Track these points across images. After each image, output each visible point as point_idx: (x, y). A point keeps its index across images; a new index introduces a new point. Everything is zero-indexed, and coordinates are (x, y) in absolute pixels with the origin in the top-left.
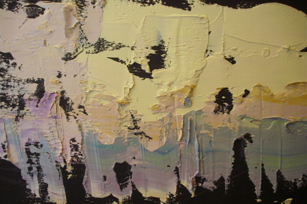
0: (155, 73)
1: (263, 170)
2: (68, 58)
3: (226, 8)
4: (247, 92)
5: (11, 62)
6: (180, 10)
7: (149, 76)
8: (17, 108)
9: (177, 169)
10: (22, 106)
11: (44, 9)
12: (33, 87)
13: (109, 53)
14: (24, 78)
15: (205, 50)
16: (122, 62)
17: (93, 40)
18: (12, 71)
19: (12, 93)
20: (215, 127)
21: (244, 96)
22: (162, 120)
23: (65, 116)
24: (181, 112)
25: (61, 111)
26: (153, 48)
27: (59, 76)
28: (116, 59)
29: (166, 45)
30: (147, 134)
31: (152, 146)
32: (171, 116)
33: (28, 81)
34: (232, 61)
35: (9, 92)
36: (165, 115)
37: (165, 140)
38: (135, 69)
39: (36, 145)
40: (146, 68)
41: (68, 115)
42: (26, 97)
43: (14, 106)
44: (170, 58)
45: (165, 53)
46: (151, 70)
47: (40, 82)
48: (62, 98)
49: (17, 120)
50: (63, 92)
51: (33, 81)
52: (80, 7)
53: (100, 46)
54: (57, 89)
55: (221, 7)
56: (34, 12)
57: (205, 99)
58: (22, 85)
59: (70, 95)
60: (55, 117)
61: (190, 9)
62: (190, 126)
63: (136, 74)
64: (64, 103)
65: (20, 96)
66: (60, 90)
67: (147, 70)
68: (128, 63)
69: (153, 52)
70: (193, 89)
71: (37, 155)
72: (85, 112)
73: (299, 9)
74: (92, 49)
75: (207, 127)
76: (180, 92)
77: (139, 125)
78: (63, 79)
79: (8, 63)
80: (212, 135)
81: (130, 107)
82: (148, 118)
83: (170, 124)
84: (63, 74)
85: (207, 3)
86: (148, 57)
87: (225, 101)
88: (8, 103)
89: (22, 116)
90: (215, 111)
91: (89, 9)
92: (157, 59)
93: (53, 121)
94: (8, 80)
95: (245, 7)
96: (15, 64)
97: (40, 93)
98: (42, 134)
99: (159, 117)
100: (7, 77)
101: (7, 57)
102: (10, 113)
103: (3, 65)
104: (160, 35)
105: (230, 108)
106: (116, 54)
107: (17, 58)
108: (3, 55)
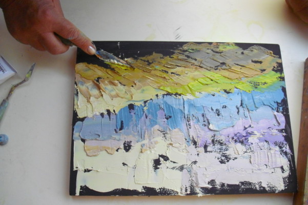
0: (157, 157)
1: (110, 118)
2: (195, 162)
3: (127, 189)
4: (117, 151)
5: (220, 160)
6: (147, 186)
7: (160, 156)
8: (215, 140)
9: (146, 118)
10: (213, 141)
11: (208, 184)
12: (209, 149)
13: (178, 165)
14: (213, 153)
15: (137, 168)
16: (172, 161)
17: (185, 170)
18: (219, 156)
19: (218, 146)
20: (131, 136)
21: (118, 149)
22: (154, 138)
23: (194, 138)
24: (146, 142)
25: (196, 140)
26: (158, 168)
27: (198, 154)
28: (174, 162)
29: (153, 170)
30: (159, 132)
31: (157, 127)
32: (150, 140)
33: (211, 152)
34: (124, 164)
35: (219, 146)
36: (153, 140)
37: (152, 129)
38: (166, 158)
39: (205, 125)
40: (161, 159)
41: (193, 138)
42: (212, 145)
43: (216, 141)
44: (151, 164)
45: (154, 166)
46: (159, 159)
47: (206, 151)
48: (196, 145)
49: (215, 135)
50: (196, 147)
51: (209, 152)
52: (192, 186)
53: (182, 168)
54: (199, 149)
55: (129, 189)
56: (212, 182)
57: (136, 147)
58: (214, 150)
59: (192, 146)
60: (198, 137)
61: (143, 187)
62: (142, 136)
63: (165, 156)
64: (195, 143)
65: (214, 145)
66: (197, 148)
67: (161, 158)
68: (169, 161)
69: (158, 166)
70: (141, 152)
71: (204, 121)
72: (186, 139)
73: (92, 190)
74: (185, 167)
75: (134, 136)
76: (146, 150)
77: (163, 135)
78: (197, 154)
79: (221, 159)
80: (132, 132)
82: (159, 139)
83: (150, 136)
84: (197, 155)
85: (135, 190)
86: (161, 164)
87: (127, 147)
88: (219, 142)
89: (212, 137)
90: (131, 142)
91: (188, 185)
92: (157, 163)
93: (199, 135)
94: (220, 152)
95: (117, 189)
96: (218, 159)
97: (206, 147)
98: (203, 130)
99: (155, 139)
100: (221, 153)
101: (222, 162)
102: (218, 138)
103: (223, 158)
104: (156, 174)
105: (124, 144)
106: (174, 165)
107: (217, 161)
108: (224, 163)
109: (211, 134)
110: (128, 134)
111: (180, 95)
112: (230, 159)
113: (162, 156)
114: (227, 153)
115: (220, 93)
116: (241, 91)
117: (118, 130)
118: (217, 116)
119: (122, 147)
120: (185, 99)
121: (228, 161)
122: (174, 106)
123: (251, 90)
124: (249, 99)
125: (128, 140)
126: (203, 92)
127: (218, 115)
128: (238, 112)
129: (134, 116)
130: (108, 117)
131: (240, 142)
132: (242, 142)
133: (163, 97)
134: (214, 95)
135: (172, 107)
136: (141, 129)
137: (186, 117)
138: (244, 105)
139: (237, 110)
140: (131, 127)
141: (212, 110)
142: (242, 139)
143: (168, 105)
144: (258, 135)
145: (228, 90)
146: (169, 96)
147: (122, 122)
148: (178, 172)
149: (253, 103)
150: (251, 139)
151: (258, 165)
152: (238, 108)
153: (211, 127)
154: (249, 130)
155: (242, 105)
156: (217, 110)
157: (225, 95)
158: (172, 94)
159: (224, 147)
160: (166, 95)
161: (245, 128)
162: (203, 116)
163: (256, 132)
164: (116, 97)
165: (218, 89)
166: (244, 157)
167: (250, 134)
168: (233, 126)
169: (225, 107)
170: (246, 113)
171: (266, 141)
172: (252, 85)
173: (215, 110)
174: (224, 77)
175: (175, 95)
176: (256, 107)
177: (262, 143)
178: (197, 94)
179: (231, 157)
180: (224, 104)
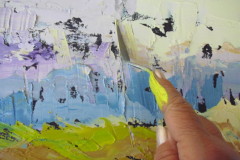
1: (231, 93)
4: (220, 47)
5: (80, 24)
7: (164, 35)
8: (83, 52)
9: (181, 90)
10: (87, 50)
12: (95, 39)
13: (141, 21)
14: (89, 33)
15: (195, 22)
16: (149, 27)
17: (132, 13)
18: (81, 29)
19: (81, 42)
20: (203, 66)
21: (218, 49)
22: (172, 61)
23: (114, 57)
24: (183, 56)
26: (167, 20)
27: (111, 33)
28: (145, 25)
29: (173, 18)
30: (164, 69)
32: (177, 58)
33: (91, 35)
34: (211, 29)
35: (79, 42)
36: (174, 57)
38: (156, 31)
39: (96, 74)
40: (162, 31)
41: (116, 56)
42: (90, 45)
43: (82, 50)
44: (176, 26)
45: (173, 22)
46: (166, 31)
47: (99, 36)
49: (83, 58)
50: (113, 43)
51: (95, 36)
53: (135, 17)
57: (196, 50)
58: (87, 38)
60: (108, 58)
62: (189, 64)
63: (157, 34)
65: (86, 44)
66: (111, 42)
68: (152, 27)
69: (166, 22)
71: (96, 80)
74: (131, 18)
76: (183, 45)
77: (159, 63)
78: (113, 34)
79: (78, 24)
80: (201, 71)
81: (153, 53)
82: (164, 59)
83: (177, 63)
86: (163, 25)
87: (208, 51)
88: (78, 48)
89: (87, 57)
90: (203, 58)
92: (169, 26)
93: (106, 60)
94: (78, 35)
96: (83, 25)
97: (99, 42)
99: (170, 58)
100: (77, 32)
101: (78, 20)
102: (79, 54)
103: (75, 25)
104: (170, 12)
105: (211, 55)
106: (145, 22)
107: (84, 21)
108: (75, 19)
109: (88, 61)
110: (207, 68)
111: (130, 123)
112: (66, 24)
113: (161, 34)
114: (68, 32)
115: (66, 123)
116: (31, 125)
117: (220, 75)
118: (76, 87)
119: (214, 52)
120: (122, 117)
121: (69, 21)
122: (140, 106)
123: (15, 127)
124: (21, 111)
125: (207, 60)
126: (93, 126)
127: (73, 89)
128: (42, 91)
129: (199, 94)
130: (233, 95)
131: (47, 46)
132: (44, 45)
133: (155, 122)
134: (77, 121)
135: (144, 105)
136: (189, 74)
137: (123, 89)
138: (31, 101)
139: (43, 94)
140: (203, 78)
141: (82, 97)
142: (44, 50)
143: (148, 108)
144: (18, 55)
145: (53, 127)
146: (147, 122)
147: (215, 86)
148: (140, 12)
149: (16, 104)
150: (30, 49)
151: (27, 13)
152: (41, 97)
153: (87, 71)
154: (29, 63)
155: (34, 102)
156: (75, 96)
157: (59, 119)
158: (141, 126)
159: (72, 40)
160: (151, 125)
161: (35, 65)
162: (97, 89)
163: (21, 58)
164: (223, 124)
165: (68, 130)
166: (45, 24)
167: (29, 56)
168: (54, 70)
169: (61, 101)
170: (29, 89)
171: (8, 45)
172: (11, 135)
173: (78, 96)
174: (56, 152)
175: (137, 124)
176: (13, 98)
177: (15, 42)
178: (103, 125)
179: (64, 26)
180: (62, 105)
